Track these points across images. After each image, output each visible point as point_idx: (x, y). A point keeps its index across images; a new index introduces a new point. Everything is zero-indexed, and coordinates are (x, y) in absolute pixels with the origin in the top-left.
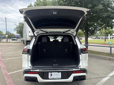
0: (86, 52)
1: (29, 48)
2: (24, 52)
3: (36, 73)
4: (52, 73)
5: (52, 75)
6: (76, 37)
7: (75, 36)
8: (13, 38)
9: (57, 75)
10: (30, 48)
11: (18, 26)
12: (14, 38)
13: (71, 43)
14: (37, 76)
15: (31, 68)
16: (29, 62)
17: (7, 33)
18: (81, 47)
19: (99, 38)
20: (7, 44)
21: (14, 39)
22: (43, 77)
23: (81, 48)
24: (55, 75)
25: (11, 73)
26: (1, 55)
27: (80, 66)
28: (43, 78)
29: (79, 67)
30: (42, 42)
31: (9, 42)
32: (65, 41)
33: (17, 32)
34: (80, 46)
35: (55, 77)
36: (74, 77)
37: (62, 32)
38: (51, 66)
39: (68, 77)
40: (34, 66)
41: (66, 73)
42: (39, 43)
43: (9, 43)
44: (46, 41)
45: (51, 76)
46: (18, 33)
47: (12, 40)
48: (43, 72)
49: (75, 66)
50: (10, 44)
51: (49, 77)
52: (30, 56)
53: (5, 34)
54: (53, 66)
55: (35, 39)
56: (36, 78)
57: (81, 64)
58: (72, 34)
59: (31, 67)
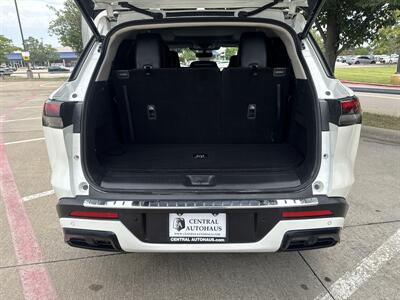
0: (355, 116)
1: (72, 99)
2: (48, 119)
3: (109, 214)
4: (186, 217)
5: (183, 223)
6: (306, 42)
7: (302, 36)
8: (53, 65)
9: (206, 225)
10: (75, 96)
11: (61, 14)
12: (57, 62)
13: (279, 72)
14: (116, 227)
15: (86, 193)
16: (78, 164)
17: (30, 44)
18: (328, 93)
19: (374, 62)
20: (29, 84)
21: (57, 65)
22: (145, 230)
23: (331, 97)
24: (199, 225)
25: (32, 197)
26: (4, 125)
27: (317, 187)
28: (143, 236)
29: (315, 192)
30: (138, 67)
31: (36, 79)
32: (246, 64)
33: (63, 39)
34: (325, 89)
35: (197, 233)
36: (288, 237)
37: (236, 15)
38: (177, 183)
39: (258, 236)
40: (99, 185)
41: (252, 215)
42: (124, 74)
43: (37, 83)
44: (156, 65)
45: (180, 229)
46: (65, 41)
47: (50, 70)
48: (144, 214)
49: (296, 183)
50: (42, 85)
51: (173, 232)
52: (77, 137)
53: (20, 49)
54: (188, 183)
55: (99, 54)
56: (114, 237)
57: (322, 176)
58: (289, 22)
59: (85, 188)
